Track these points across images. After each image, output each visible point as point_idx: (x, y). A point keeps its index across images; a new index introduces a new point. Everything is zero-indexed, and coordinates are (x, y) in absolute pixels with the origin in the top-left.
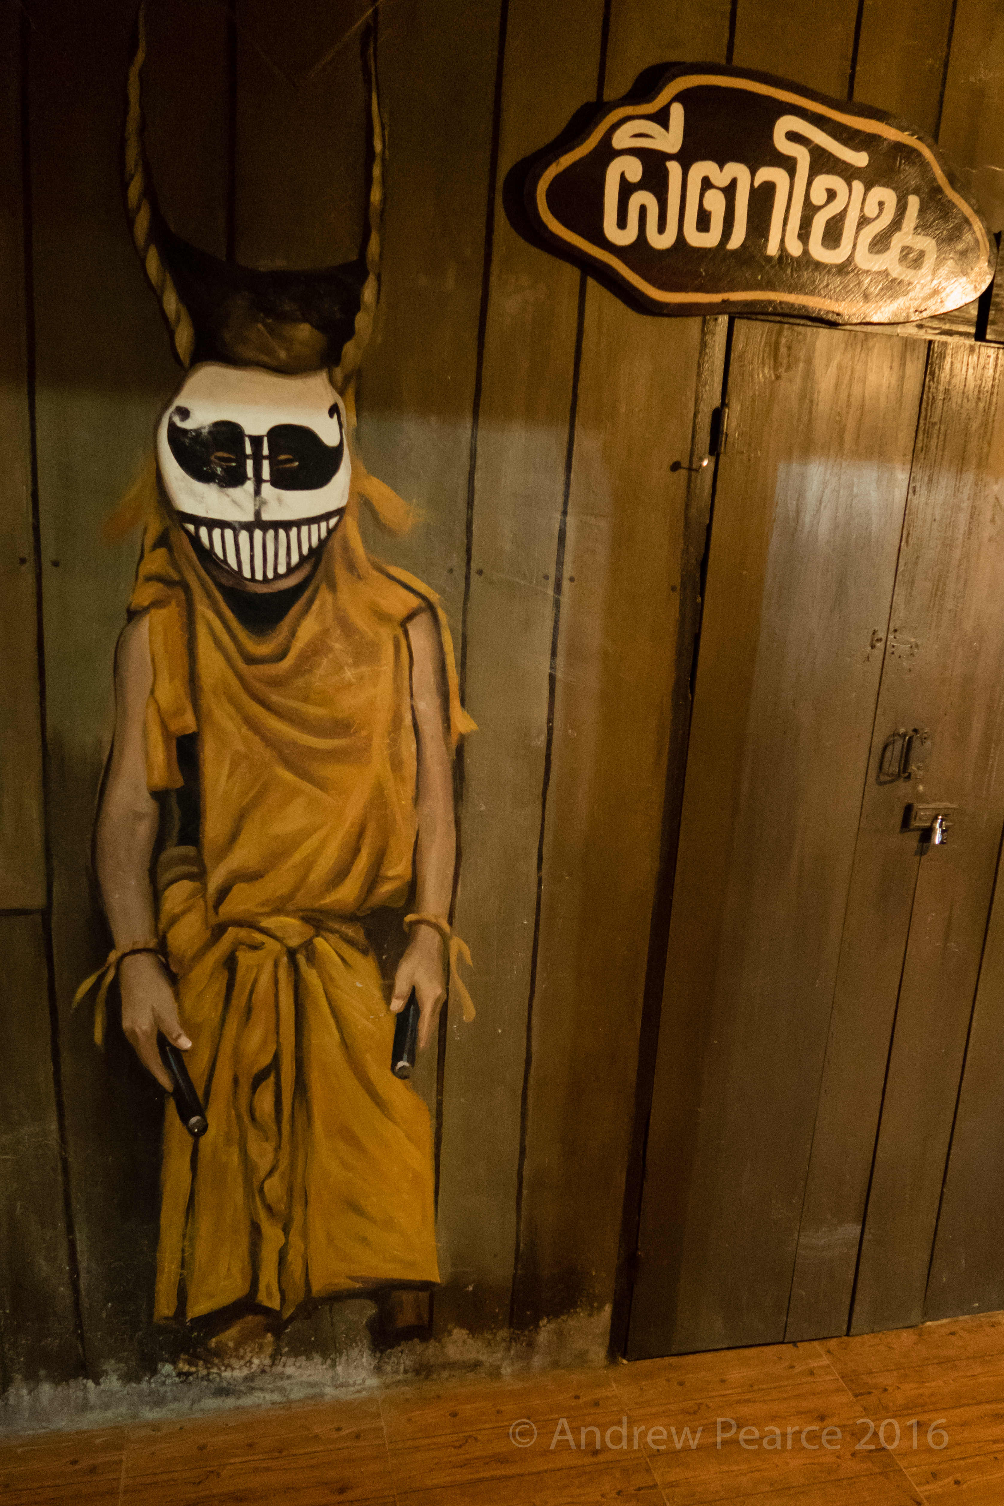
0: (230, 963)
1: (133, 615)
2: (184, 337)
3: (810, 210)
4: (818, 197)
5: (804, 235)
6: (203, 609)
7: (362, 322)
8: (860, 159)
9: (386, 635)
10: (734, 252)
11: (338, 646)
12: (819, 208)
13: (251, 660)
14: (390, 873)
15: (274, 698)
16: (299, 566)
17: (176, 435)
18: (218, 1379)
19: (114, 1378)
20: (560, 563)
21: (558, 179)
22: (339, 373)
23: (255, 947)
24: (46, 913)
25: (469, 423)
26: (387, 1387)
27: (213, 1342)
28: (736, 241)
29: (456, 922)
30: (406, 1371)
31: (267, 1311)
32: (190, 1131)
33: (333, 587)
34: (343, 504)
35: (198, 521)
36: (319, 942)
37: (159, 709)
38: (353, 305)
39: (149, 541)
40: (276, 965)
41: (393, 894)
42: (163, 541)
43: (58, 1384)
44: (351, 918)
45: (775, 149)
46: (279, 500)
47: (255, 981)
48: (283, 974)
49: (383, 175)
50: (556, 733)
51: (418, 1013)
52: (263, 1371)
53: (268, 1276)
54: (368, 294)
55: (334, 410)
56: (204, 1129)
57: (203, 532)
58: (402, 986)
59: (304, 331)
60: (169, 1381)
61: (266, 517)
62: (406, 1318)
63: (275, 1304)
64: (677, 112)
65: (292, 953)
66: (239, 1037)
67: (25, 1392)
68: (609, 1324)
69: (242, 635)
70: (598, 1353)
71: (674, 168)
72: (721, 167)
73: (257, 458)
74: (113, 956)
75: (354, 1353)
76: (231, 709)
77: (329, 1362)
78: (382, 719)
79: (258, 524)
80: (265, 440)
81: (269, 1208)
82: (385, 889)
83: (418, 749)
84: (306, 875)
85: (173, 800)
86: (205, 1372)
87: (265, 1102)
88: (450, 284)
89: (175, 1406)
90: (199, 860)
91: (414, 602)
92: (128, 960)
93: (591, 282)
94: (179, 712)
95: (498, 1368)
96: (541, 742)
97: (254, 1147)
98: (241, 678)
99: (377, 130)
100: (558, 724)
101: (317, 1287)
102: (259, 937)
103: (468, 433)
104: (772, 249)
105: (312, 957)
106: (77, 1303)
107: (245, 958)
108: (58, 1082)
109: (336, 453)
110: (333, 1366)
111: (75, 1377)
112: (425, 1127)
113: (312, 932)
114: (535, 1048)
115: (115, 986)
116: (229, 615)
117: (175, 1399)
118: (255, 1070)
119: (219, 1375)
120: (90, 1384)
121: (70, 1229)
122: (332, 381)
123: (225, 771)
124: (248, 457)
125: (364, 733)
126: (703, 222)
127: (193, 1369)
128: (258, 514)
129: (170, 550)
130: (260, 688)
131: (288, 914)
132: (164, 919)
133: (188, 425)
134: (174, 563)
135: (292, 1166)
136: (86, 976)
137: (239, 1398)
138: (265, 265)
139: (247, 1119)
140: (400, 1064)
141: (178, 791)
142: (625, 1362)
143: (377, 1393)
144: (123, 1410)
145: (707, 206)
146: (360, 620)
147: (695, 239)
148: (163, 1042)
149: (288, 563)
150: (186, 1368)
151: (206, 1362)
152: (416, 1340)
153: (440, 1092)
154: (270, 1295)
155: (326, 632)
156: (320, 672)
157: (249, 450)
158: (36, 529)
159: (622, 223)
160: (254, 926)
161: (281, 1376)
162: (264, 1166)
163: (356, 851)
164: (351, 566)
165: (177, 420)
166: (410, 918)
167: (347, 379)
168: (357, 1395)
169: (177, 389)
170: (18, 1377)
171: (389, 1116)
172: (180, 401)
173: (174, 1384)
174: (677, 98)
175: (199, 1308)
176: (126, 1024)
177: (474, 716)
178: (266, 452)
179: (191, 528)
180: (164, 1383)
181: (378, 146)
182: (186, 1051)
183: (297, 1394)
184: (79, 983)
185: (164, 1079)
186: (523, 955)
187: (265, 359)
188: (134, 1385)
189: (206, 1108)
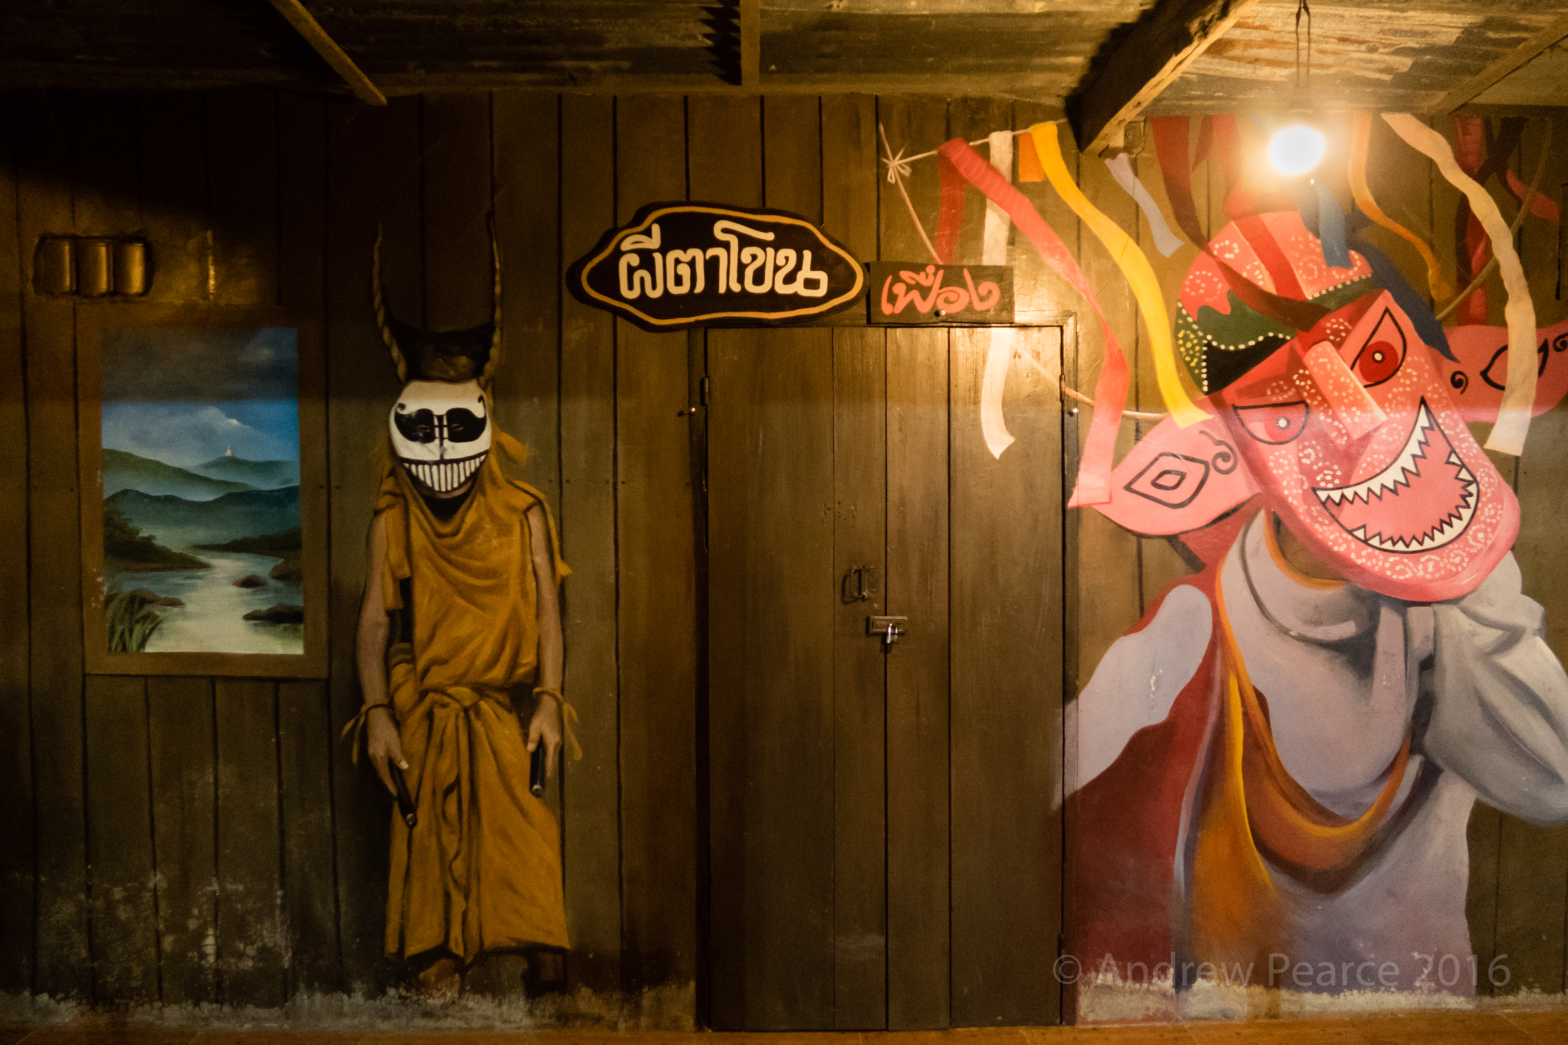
0: (430, 716)
1: (377, 513)
2: (402, 369)
3: (742, 268)
4: (746, 258)
5: (741, 279)
6: (414, 509)
7: (494, 353)
8: (770, 236)
9: (515, 520)
10: (698, 294)
11: (488, 526)
12: (747, 265)
13: (440, 536)
14: (524, 661)
15: (453, 557)
16: (465, 483)
17: (399, 418)
18: (424, 1005)
19: (360, 994)
20: (615, 474)
21: (593, 270)
22: (482, 379)
23: (444, 706)
24: (328, 681)
25: (556, 399)
26: (539, 1028)
27: (422, 975)
28: (700, 287)
29: (566, 693)
30: (550, 1018)
31: (455, 957)
32: (407, 823)
33: (484, 494)
34: (487, 448)
35: (411, 462)
36: (484, 705)
37: (390, 564)
38: (489, 344)
39: (385, 474)
40: (457, 716)
41: (526, 674)
42: (392, 473)
43: (326, 994)
44: (500, 689)
45: (715, 238)
46: (453, 448)
47: (445, 728)
48: (461, 723)
49: (502, 280)
50: (621, 574)
51: (545, 753)
52: (453, 1003)
53: (456, 930)
54: (496, 339)
55: (481, 399)
56: (415, 823)
57: (413, 467)
58: (534, 735)
59: (463, 360)
60: (393, 1001)
61: (446, 457)
62: (548, 974)
63: (460, 952)
64: (656, 229)
65: (466, 710)
66: (435, 764)
67: (305, 997)
68: (695, 997)
69: (435, 522)
70: (689, 1022)
71: (658, 257)
72: (685, 252)
73: (441, 427)
74: (364, 708)
75: (514, 997)
76: (429, 564)
77: (497, 1001)
78: (515, 568)
79: (443, 461)
80: (445, 418)
81: (455, 881)
82: (521, 671)
83: (537, 585)
84: (473, 663)
85: (398, 617)
86: (416, 998)
87: (452, 808)
88: (540, 328)
89: (396, 1021)
90: (411, 651)
91: (530, 500)
92: (373, 711)
93: (619, 319)
94: (401, 566)
95: (616, 1023)
96: (612, 579)
97: (445, 838)
98: (434, 545)
99: (497, 258)
100: (622, 569)
101: (488, 943)
102: (447, 700)
103: (555, 406)
104: (722, 289)
105: (478, 713)
106: (338, 935)
107: (439, 712)
108: (331, 786)
109: (483, 421)
110: (500, 1005)
111: (336, 990)
112: (554, 833)
113: (478, 697)
114: (623, 780)
115: (365, 727)
116: (428, 512)
117: (398, 1017)
118: (445, 787)
119: (425, 1001)
120: (345, 997)
121: (336, 884)
122: (479, 384)
123: (427, 598)
124: (435, 426)
125: (505, 576)
126: (678, 281)
127: (409, 995)
128: (442, 456)
129: (396, 477)
130: (446, 552)
131: (464, 685)
132: (392, 686)
133: (405, 412)
134: (398, 484)
135: (470, 853)
136: (349, 720)
137: (438, 1020)
138: (442, 329)
139: (441, 819)
140: (535, 787)
141: (400, 610)
142: (710, 1031)
143: (530, 1031)
144: (365, 1019)
145: (679, 272)
146: (501, 512)
147: (674, 290)
148: (392, 764)
149: (459, 481)
150: (404, 993)
151: (417, 990)
152: (557, 993)
153: (562, 808)
154: (457, 946)
155: (481, 519)
156: (478, 541)
157: (436, 422)
158: (328, 470)
159: (631, 287)
160: (444, 693)
161: (465, 1008)
162: (451, 854)
163: (502, 648)
164: (494, 481)
165: (399, 410)
166: (537, 690)
167: (487, 382)
168: (516, 1031)
169: (398, 394)
170: (302, 985)
171: (530, 823)
172: (401, 401)
173: (397, 1005)
174: (656, 221)
175: (413, 949)
176: (371, 751)
177: (569, 565)
178: (445, 423)
179: (407, 465)
180: (390, 1003)
181: (498, 266)
182: (405, 770)
183: (477, 1023)
184: (345, 724)
185: (392, 789)
186: (611, 717)
187: (444, 376)
188: (372, 1001)
189: (417, 808)
